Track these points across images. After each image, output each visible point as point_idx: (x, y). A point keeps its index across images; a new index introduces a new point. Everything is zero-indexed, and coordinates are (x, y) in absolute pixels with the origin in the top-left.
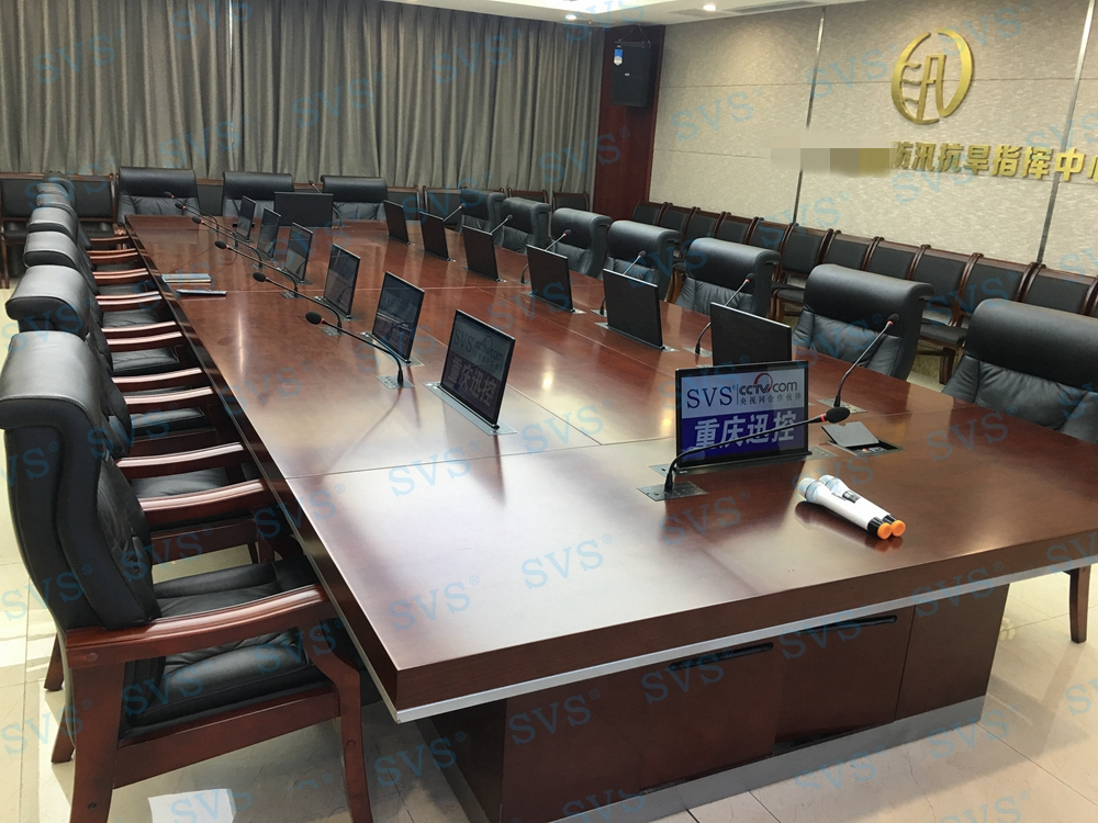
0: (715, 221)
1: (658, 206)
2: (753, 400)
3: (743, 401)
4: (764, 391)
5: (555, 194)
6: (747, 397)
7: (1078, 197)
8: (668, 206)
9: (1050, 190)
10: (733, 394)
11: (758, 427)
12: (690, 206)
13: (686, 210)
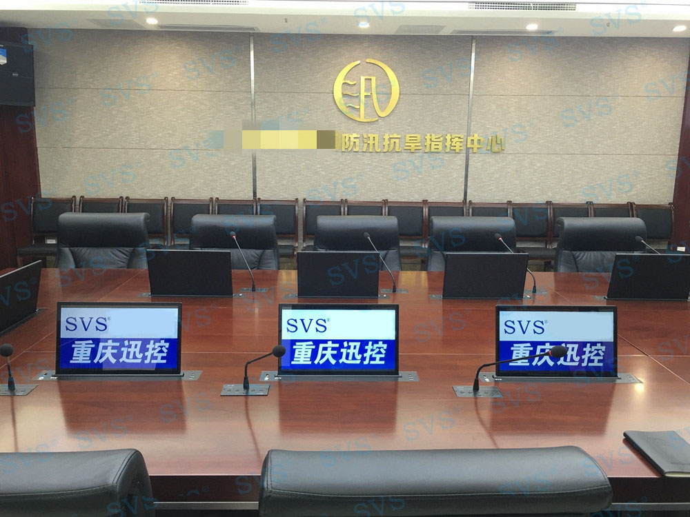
7: (483, 161)
9: (465, 158)
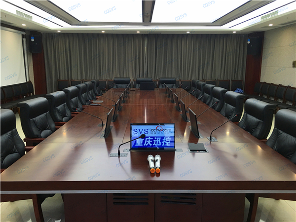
0: (276, 87)
1: (262, 83)
2: (155, 133)
3: (152, 133)
4: (159, 131)
5: (232, 81)
6: (154, 132)
8: (265, 83)
10: (149, 131)
11: (157, 141)
12: (270, 83)
13: (269, 84)
